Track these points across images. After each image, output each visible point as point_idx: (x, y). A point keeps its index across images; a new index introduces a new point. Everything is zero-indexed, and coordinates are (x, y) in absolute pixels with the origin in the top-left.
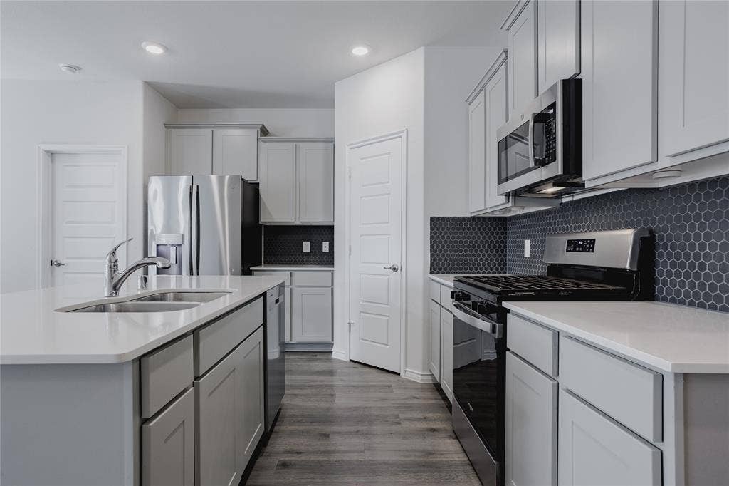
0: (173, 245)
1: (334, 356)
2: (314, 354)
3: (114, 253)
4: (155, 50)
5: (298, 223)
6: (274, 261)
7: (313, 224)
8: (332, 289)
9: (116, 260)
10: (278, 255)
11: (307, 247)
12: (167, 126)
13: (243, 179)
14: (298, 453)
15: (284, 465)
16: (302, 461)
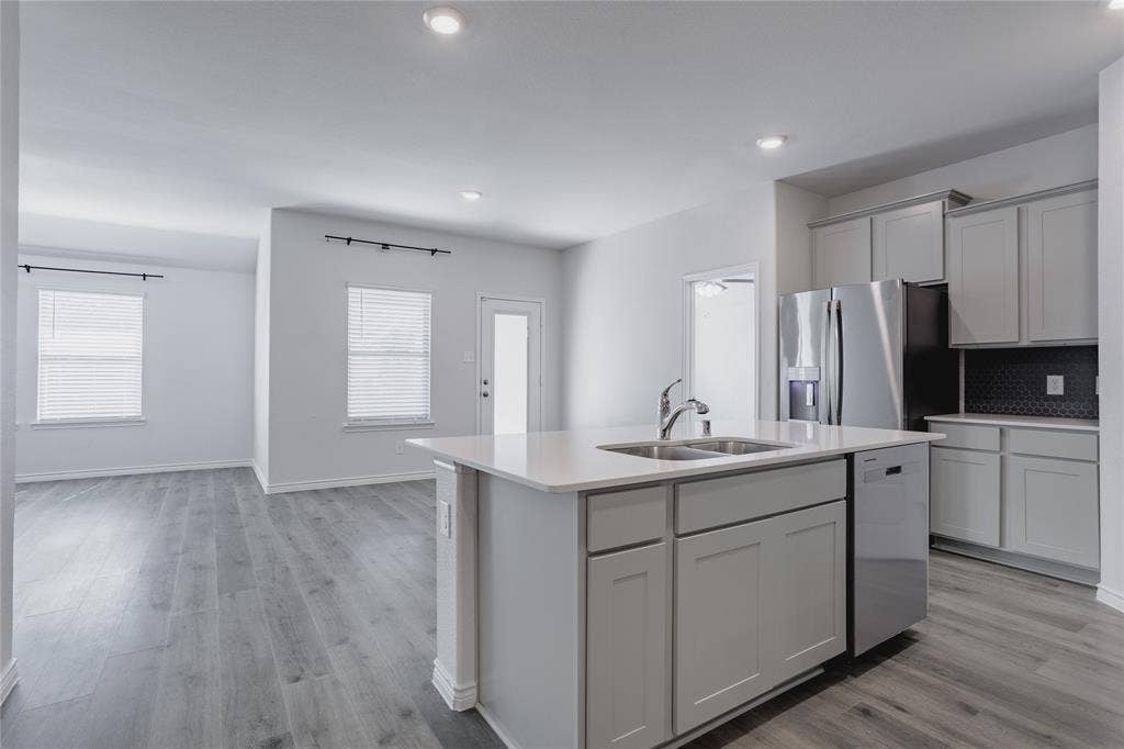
0: (808, 382)
1: (1101, 597)
2: (1053, 581)
3: (665, 395)
4: (771, 144)
5: (1025, 343)
6: (985, 408)
7: (1069, 344)
8: (1098, 466)
9: (668, 402)
10: (992, 398)
11: (1055, 385)
12: (811, 227)
13: (904, 283)
14: (899, 708)
15: (866, 712)
16: (899, 721)
